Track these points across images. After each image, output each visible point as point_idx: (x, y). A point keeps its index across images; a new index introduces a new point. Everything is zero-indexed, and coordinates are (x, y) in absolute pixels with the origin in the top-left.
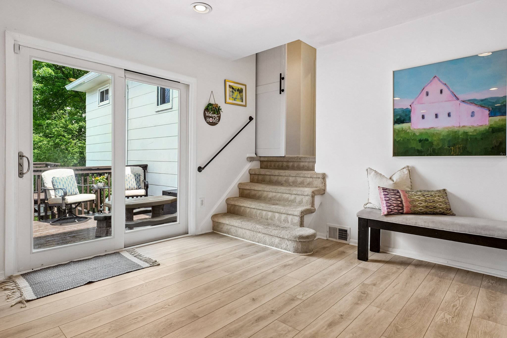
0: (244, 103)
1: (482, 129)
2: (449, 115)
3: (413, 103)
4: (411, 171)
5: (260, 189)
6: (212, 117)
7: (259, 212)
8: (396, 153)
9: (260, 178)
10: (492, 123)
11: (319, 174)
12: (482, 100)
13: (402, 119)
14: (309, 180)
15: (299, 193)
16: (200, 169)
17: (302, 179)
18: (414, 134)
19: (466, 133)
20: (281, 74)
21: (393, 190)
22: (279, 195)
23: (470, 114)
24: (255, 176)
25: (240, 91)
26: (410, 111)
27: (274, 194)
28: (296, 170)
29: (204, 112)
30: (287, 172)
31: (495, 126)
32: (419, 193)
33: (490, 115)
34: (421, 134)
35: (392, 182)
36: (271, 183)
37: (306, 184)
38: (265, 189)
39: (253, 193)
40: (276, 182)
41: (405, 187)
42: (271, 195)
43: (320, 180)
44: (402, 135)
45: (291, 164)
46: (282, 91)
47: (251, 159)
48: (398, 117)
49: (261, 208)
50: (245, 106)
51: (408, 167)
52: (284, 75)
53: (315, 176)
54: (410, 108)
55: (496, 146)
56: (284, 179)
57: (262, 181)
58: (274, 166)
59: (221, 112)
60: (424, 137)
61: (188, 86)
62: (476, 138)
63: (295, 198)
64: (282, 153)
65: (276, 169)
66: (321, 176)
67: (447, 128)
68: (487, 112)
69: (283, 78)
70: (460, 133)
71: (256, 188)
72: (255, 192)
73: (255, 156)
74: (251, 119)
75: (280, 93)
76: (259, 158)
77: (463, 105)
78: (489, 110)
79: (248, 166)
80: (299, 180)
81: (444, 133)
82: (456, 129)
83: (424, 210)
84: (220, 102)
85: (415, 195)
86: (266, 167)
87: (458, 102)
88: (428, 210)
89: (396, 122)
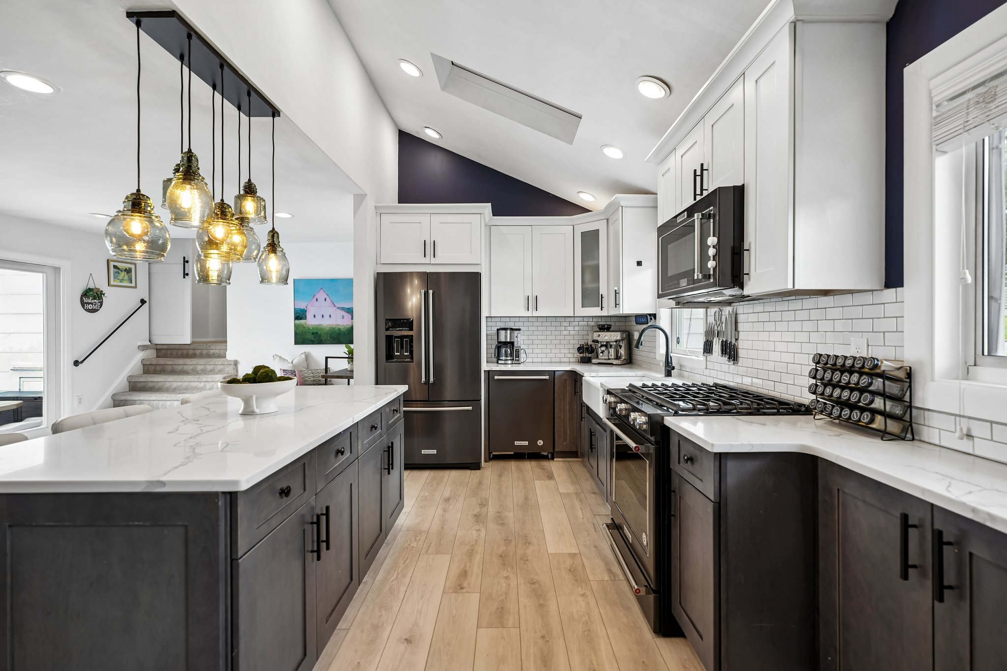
0: (133, 285)
2: (330, 316)
3: (307, 305)
4: (307, 357)
5: (160, 380)
6: (92, 304)
7: (161, 403)
8: (296, 343)
9: (158, 368)
11: (230, 361)
12: (348, 309)
13: (301, 316)
14: (220, 367)
15: (209, 380)
16: (76, 363)
17: (212, 366)
18: (309, 328)
19: (339, 329)
20: (184, 258)
21: (291, 371)
22: (186, 384)
23: (342, 317)
24: (151, 366)
25: (129, 271)
26: (306, 311)
27: (180, 383)
28: (205, 358)
29: (81, 298)
30: (195, 361)
31: (349, 325)
32: (310, 372)
33: (352, 318)
34: (313, 329)
35: (291, 365)
36: (173, 372)
37: (216, 371)
38: (168, 380)
39: (150, 385)
40: (180, 371)
41: (301, 368)
42: (175, 385)
43: (232, 367)
44: (300, 329)
45: (198, 352)
46: (185, 275)
47: (143, 348)
48: (298, 315)
49: (164, 398)
50: (136, 287)
51: (305, 352)
52: (189, 258)
53: (227, 363)
54: (305, 308)
56: (191, 367)
57: (160, 371)
58: (177, 354)
59: (104, 298)
60: (315, 331)
61: (57, 270)
62: (345, 333)
63: (205, 385)
64: (188, 341)
65: (179, 357)
66: (232, 363)
67: (329, 325)
68: (347, 316)
69: (187, 262)
70: (337, 329)
71: (155, 380)
72: (154, 384)
73: (149, 343)
74: (143, 302)
75: (184, 277)
76: (154, 346)
77: (337, 309)
78: (351, 316)
79: (141, 355)
80: (209, 368)
81: (327, 329)
82: (334, 326)
83: (312, 383)
84: (102, 285)
85: (307, 373)
86: (165, 356)
87: (335, 308)
88: (315, 383)
89: (297, 318)
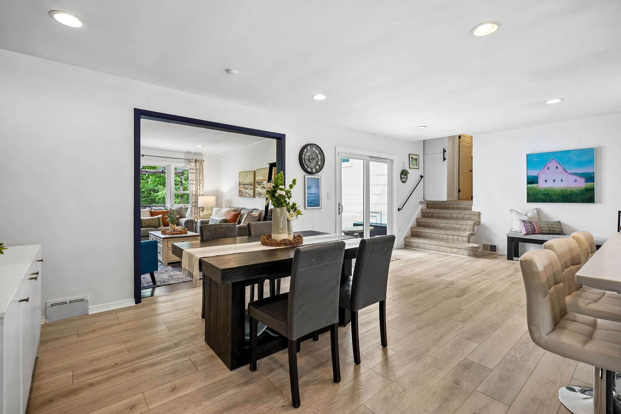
0: (418, 167)
1: (582, 188)
2: (562, 181)
3: (539, 173)
4: (539, 211)
5: (433, 222)
6: (404, 178)
7: (436, 235)
8: (528, 201)
9: (430, 215)
10: (587, 186)
11: (476, 212)
12: (581, 174)
13: (533, 181)
14: (468, 216)
15: (464, 224)
16: (399, 210)
17: (463, 215)
18: (541, 190)
19: (572, 191)
20: (444, 149)
21: (529, 221)
22: (449, 225)
23: (574, 181)
24: (426, 213)
25: (416, 160)
26: (538, 177)
27: (445, 225)
28: (455, 210)
29: (401, 175)
30: (452, 211)
31: (588, 187)
32: (545, 223)
33: (586, 182)
34: (545, 190)
35: (528, 217)
36: (438, 217)
37: (465, 218)
38: (438, 222)
39: (428, 224)
40: (443, 217)
41: (535, 220)
42: (442, 225)
43: (476, 216)
44: (532, 191)
45: (451, 206)
46: (444, 159)
47: (421, 203)
48: (530, 180)
49: (439, 233)
50: (418, 169)
51: (537, 208)
52: (446, 149)
53: (473, 214)
54: (538, 175)
55: (589, 198)
56: (449, 215)
57: (431, 216)
58: (438, 207)
59: (408, 175)
60: (547, 192)
61: (392, 161)
62: (578, 194)
63: (461, 227)
64: (445, 199)
65: (439, 209)
66: (477, 214)
67: (560, 188)
68: (584, 180)
69: (445, 151)
70: (569, 190)
71: (431, 221)
72: (430, 224)
73: (423, 200)
74: (422, 177)
75: (444, 161)
76: (426, 202)
77: (570, 175)
78: (585, 179)
79: (420, 207)
80: (461, 216)
81: (559, 190)
82: (566, 188)
83: (547, 232)
84: (407, 168)
85: (542, 224)
86: (432, 208)
87: (567, 174)
88: (550, 232)
89: (529, 183)
